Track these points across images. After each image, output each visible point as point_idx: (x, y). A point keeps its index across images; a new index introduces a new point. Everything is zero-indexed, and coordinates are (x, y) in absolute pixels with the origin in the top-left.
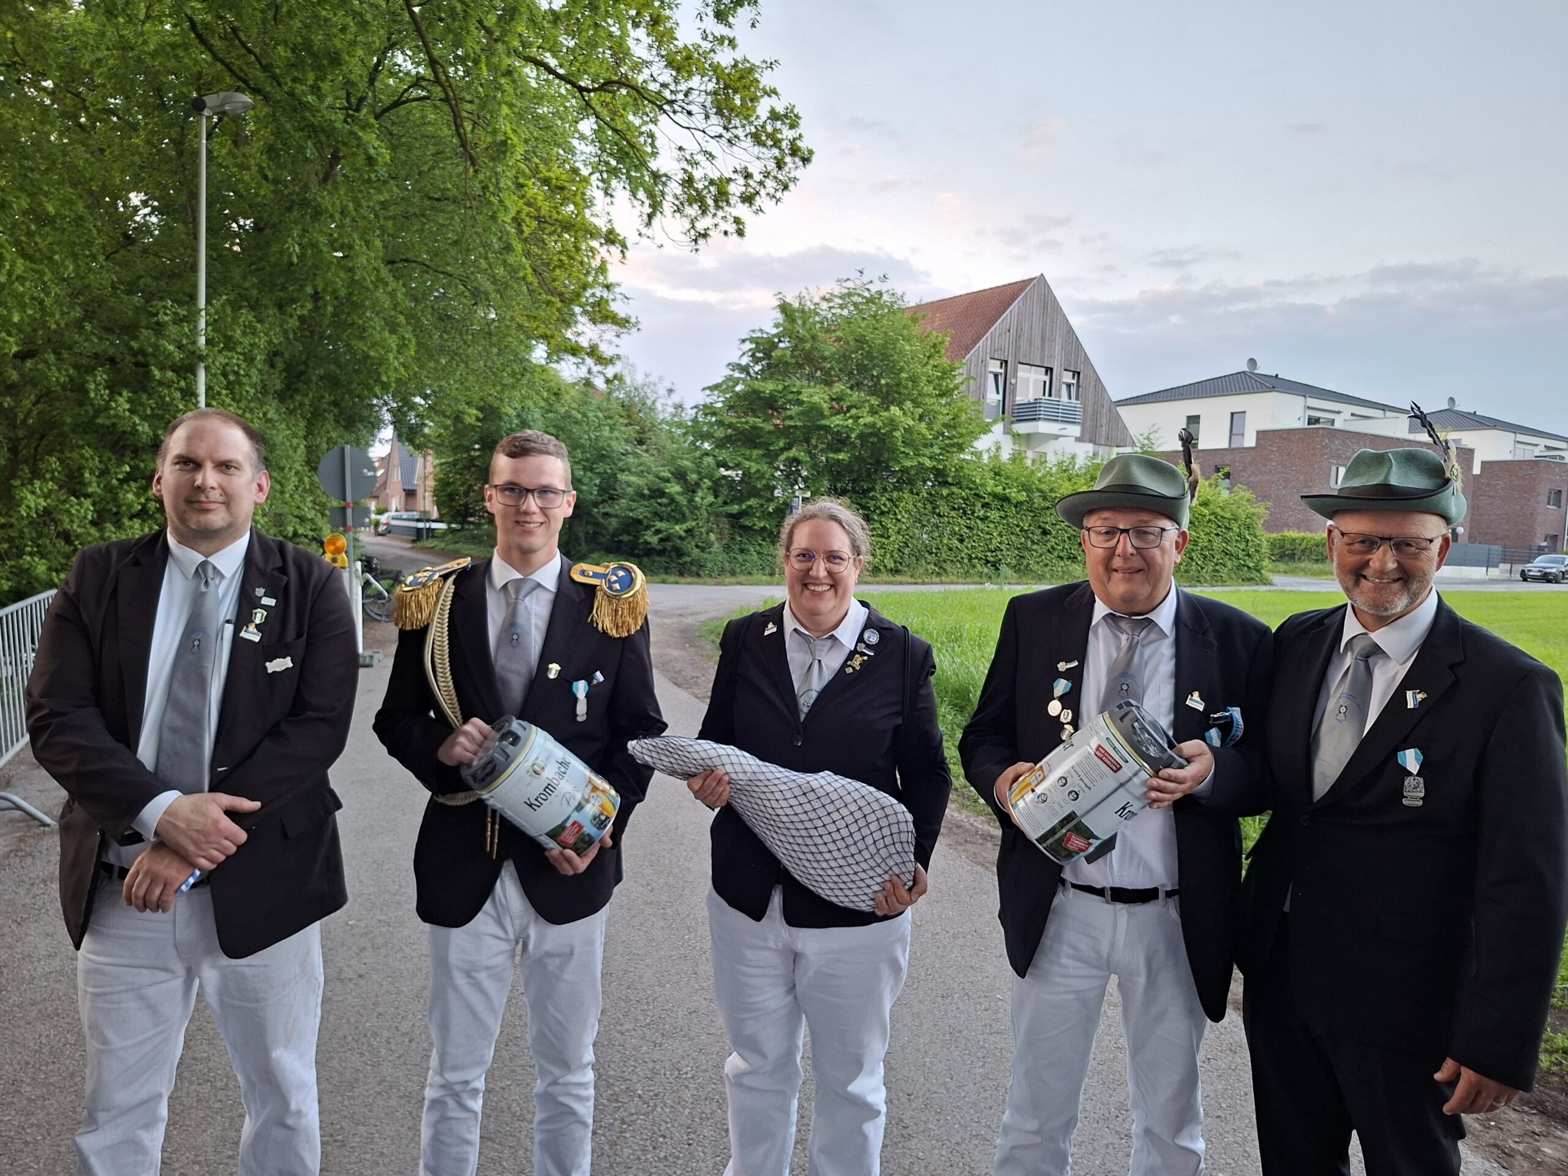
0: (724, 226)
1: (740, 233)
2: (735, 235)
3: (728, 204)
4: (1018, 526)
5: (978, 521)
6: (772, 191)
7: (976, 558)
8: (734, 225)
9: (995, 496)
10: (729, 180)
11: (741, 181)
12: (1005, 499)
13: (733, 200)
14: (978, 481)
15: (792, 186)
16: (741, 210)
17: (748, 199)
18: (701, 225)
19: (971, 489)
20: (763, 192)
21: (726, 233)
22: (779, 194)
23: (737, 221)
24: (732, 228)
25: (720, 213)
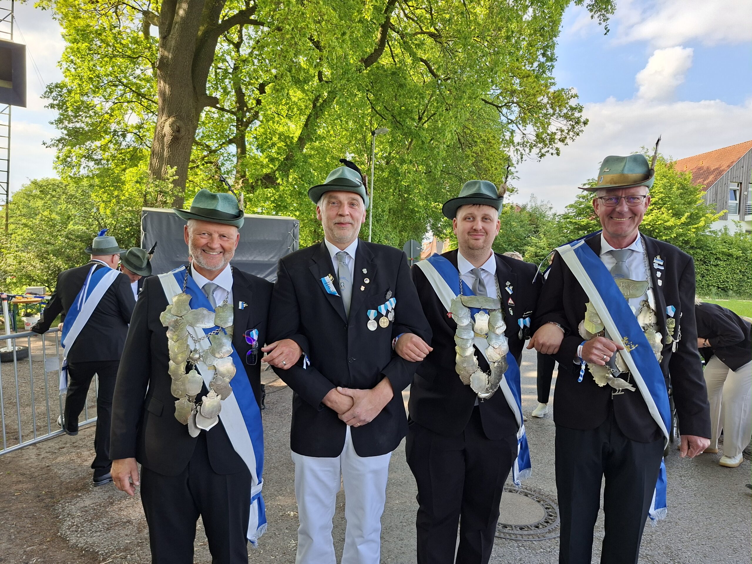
0: (551, 151)
1: (558, 154)
2: (556, 155)
3: (554, 143)
4: (738, 269)
5: (713, 267)
6: (572, 136)
7: (712, 285)
8: (556, 151)
9: (723, 253)
10: (555, 133)
11: (559, 133)
12: (731, 255)
13: (556, 141)
14: (712, 246)
15: (580, 134)
16: (559, 145)
17: (562, 140)
18: (543, 151)
19: (708, 250)
20: (568, 137)
21: (552, 154)
22: (574, 138)
23: (557, 149)
24: (554, 152)
25: (551, 146)
